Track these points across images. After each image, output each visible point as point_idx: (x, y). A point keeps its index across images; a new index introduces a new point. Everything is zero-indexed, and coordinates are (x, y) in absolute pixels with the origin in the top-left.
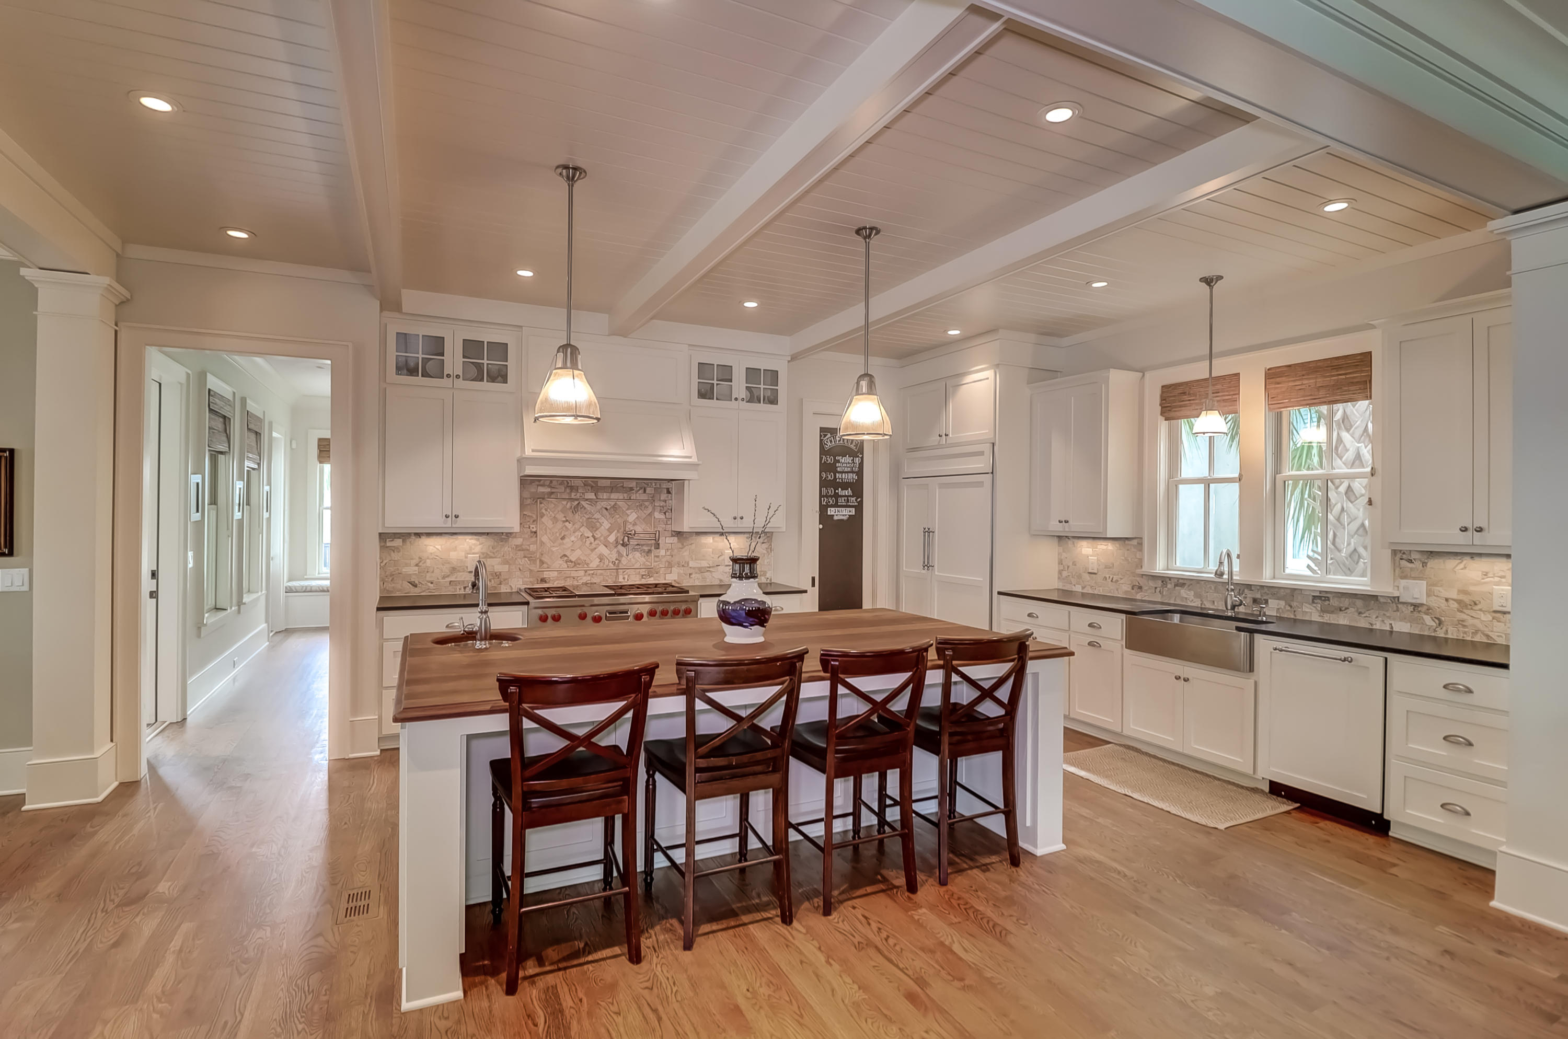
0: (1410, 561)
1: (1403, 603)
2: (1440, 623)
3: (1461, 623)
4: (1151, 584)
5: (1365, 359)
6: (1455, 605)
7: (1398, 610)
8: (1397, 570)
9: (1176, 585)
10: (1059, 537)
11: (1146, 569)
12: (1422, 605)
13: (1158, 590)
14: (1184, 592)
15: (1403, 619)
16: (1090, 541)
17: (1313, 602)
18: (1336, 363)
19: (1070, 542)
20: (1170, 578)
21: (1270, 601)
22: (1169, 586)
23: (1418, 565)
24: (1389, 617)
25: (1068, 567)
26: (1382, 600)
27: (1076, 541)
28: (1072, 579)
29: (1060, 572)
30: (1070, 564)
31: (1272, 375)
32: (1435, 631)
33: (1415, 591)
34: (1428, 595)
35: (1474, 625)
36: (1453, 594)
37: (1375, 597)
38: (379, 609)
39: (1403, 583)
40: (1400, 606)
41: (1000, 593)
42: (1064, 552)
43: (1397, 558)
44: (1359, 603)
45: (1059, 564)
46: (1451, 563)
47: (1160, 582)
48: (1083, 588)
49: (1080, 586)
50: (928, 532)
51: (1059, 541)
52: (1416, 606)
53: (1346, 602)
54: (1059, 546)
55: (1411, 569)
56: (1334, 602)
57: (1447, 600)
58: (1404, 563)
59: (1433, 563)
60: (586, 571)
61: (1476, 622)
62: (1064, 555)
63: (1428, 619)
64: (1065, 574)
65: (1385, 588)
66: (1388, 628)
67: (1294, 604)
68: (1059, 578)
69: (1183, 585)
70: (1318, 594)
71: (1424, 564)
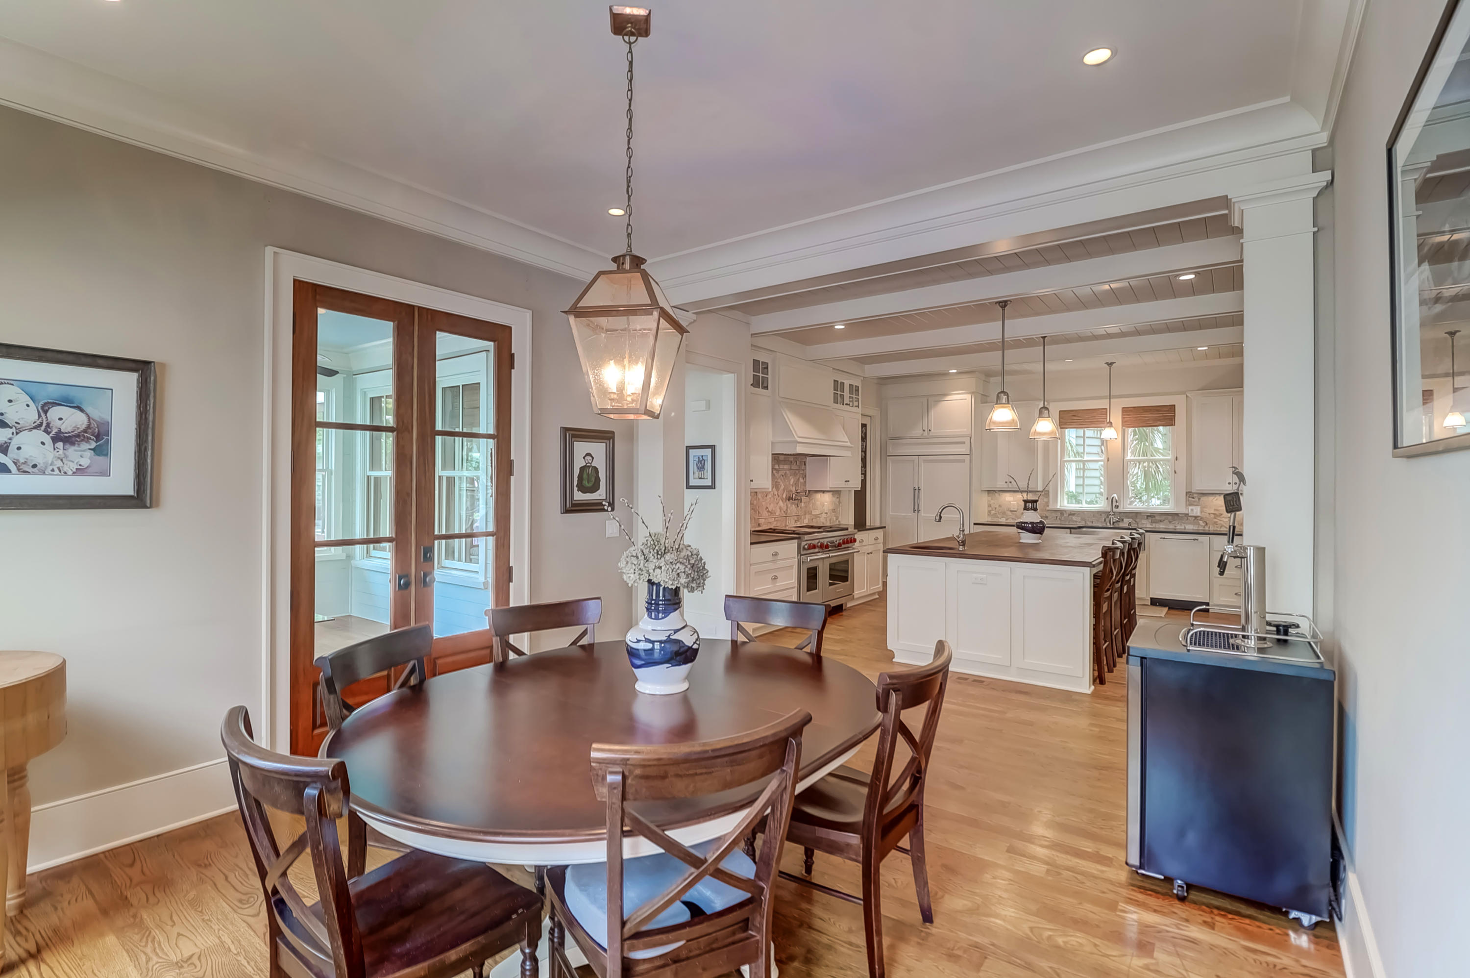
0: (1193, 498)
1: (1191, 516)
2: (1207, 524)
3: (1216, 523)
4: (1054, 515)
5: (1172, 408)
6: (1212, 516)
7: (1187, 519)
8: (1188, 502)
9: (1069, 515)
10: (988, 491)
11: (1051, 507)
12: (1199, 516)
13: (1058, 518)
14: (1074, 518)
15: (1190, 523)
16: (1012, 493)
17: (1147, 518)
18: (1158, 408)
19: (996, 494)
20: (1066, 511)
21: (1124, 519)
22: (1065, 515)
23: (1197, 499)
24: (1184, 523)
25: (995, 508)
26: (1180, 515)
27: (1001, 493)
28: (999, 516)
29: (989, 512)
30: (997, 506)
31: (1125, 410)
32: (1204, 527)
33: (1196, 511)
34: (1201, 512)
35: (1220, 524)
36: (1213, 512)
37: (1177, 514)
38: (752, 544)
39: (1190, 508)
40: (1189, 518)
41: (975, 524)
42: (992, 499)
43: (1188, 496)
44: (1170, 517)
45: (989, 507)
46: (1211, 498)
47: (1059, 514)
48: (1007, 520)
49: (1005, 519)
50: (917, 491)
51: (988, 494)
52: (1196, 517)
53: (1163, 517)
54: (988, 496)
55: (1194, 501)
56: (1158, 518)
57: (1209, 514)
58: (1190, 499)
59: (1204, 499)
60: (775, 518)
61: (1221, 522)
62: (992, 501)
63: (1201, 522)
64: (993, 512)
65: (1182, 510)
66: (1183, 528)
67: (1137, 520)
68: (988, 515)
69: (1074, 514)
70: (1149, 515)
71: (1199, 499)
